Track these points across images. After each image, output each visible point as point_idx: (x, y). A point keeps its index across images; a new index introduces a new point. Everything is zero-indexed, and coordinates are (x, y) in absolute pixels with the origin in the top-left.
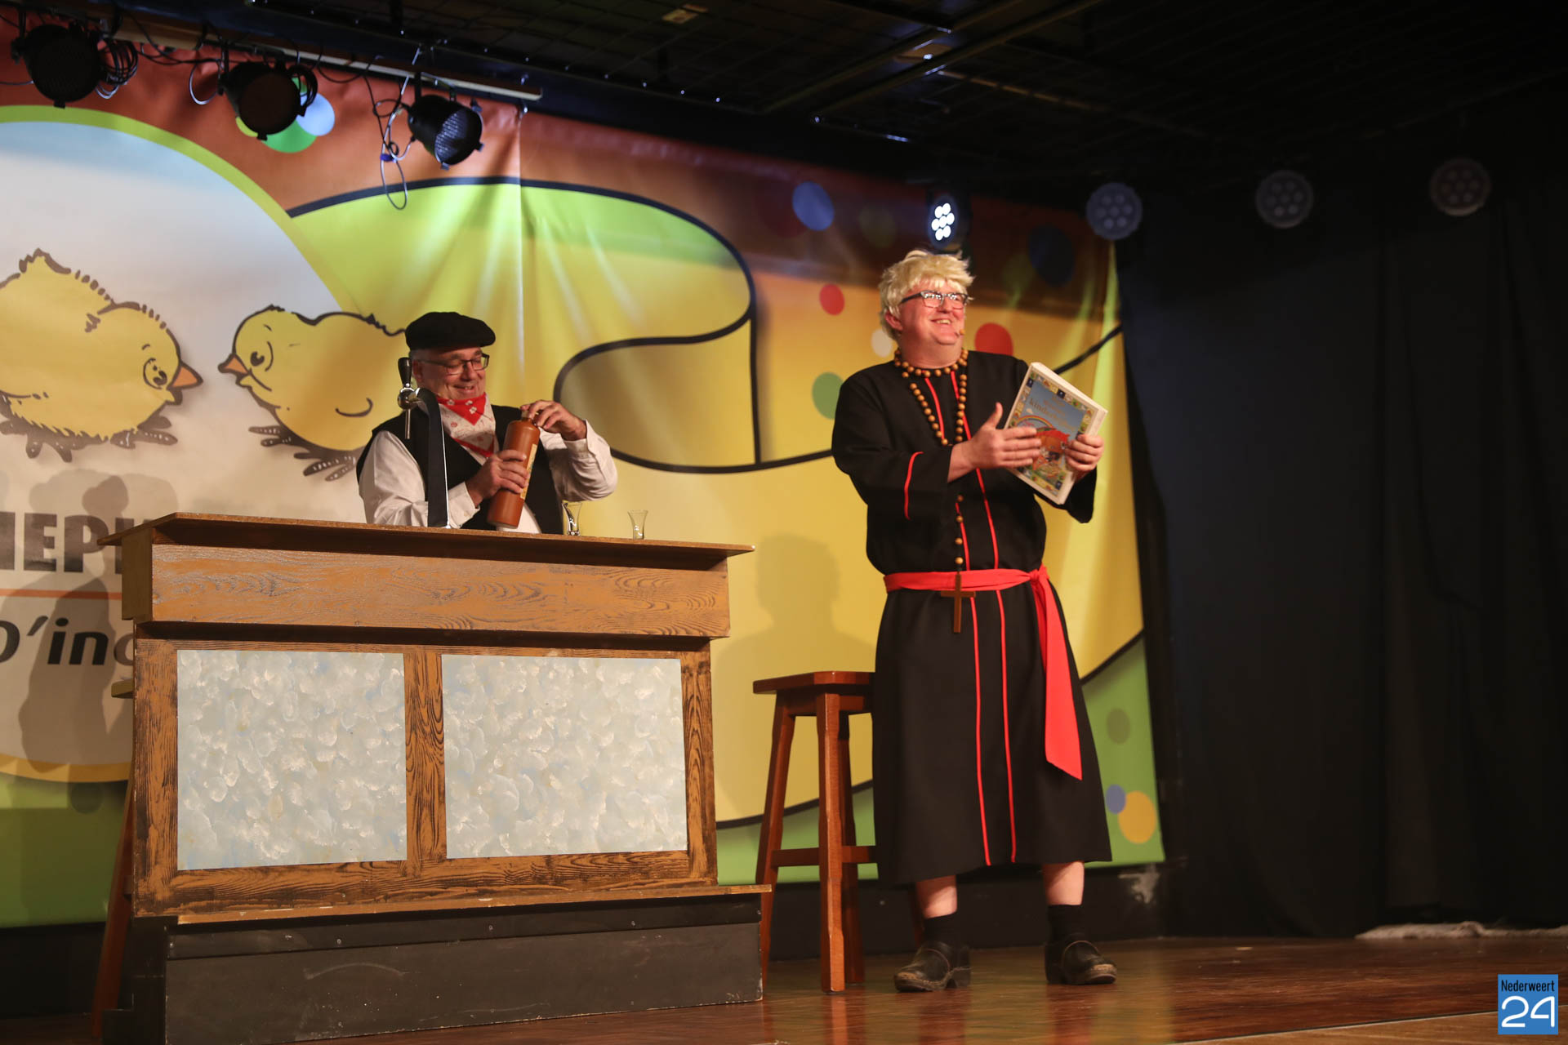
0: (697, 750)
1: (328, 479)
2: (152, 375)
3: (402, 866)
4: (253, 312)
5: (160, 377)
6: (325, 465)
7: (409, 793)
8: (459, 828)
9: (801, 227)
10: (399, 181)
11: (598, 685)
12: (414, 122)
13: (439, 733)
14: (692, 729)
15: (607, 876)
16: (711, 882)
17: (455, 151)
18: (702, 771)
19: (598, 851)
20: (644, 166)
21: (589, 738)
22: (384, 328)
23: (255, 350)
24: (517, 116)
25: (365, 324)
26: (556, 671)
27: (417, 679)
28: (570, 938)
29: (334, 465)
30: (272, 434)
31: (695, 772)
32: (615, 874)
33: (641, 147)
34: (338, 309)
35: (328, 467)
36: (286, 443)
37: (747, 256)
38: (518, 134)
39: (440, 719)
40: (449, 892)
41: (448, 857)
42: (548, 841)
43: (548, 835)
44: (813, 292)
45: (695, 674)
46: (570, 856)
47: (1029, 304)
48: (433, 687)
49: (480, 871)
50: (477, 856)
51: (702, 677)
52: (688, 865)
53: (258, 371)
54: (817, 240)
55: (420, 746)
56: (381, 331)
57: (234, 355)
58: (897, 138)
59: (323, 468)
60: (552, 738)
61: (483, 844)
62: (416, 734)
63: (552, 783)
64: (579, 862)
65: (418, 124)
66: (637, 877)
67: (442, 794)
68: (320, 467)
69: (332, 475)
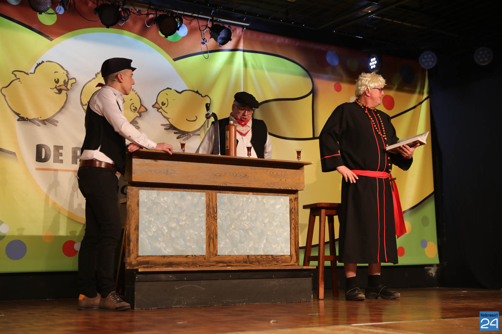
0: (294, 224)
1: (184, 140)
2: (133, 108)
3: (204, 257)
4: (162, 90)
5: (135, 109)
6: (183, 136)
7: (207, 235)
8: (221, 246)
9: (329, 65)
10: (207, 50)
11: (264, 204)
12: (211, 32)
13: (216, 217)
14: (292, 218)
15: (266, 262)
16: (297, 265)
17: (224, 41)
18: (295, 231)
19: (263, 254)
20: (281, 46)
21: (261, 220)
22: (201, 95)
23: (163, 101)
24: (242, 30)
25: (196, 93)
26: (251, 199)
27: (209, 201)
28: (254, 280)
29: (185, 136)
30: (167, 126)
31: (293, 231)
32: (268, 261)
33: (280, 40)
34: (188, 89)
35: (184, 136)
36: (171, 129)
37: (312, 73)
38: (242, 36)
39: (216, 213)
40: (218, 265)
41: (218, 254)
42: (248, 250)
43: (248, 249)
44: (331, 85)
45: (293, 201)
46: (255, 255)
47: (400, 89)
48: (214, 203)
49: (227, 259)
50: (227, 254)
51: (296, 202)
52: (290, 259)
53: (164, 107)
54: (334, 69)
55: (210, 221)
56: (200, 95)
57: (157, 102)
58: (359, 37)
59: (182, 137)
60: (250, 219)
61: (229, 251)
62: (209, 217)
63: (250, 233)
64: (257, 257)
65: (212, 33)
66: (275, 262)
67: (216, 235)
68: (181, 136)
69: (185, 139)
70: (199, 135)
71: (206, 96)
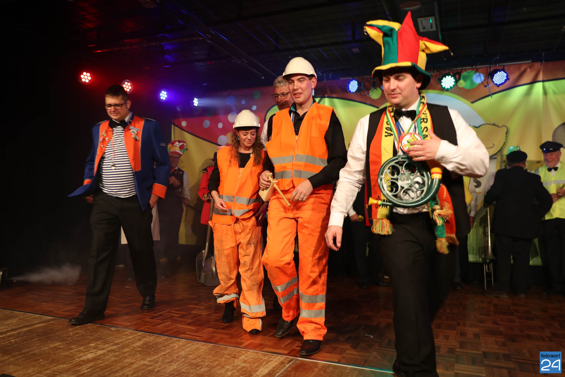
22: (498, 126)
24: (541, 64)
25: (492, 126)
34: (485, 123)
38: (542, 68)
70: (496, 158)
71: (503, 126)
